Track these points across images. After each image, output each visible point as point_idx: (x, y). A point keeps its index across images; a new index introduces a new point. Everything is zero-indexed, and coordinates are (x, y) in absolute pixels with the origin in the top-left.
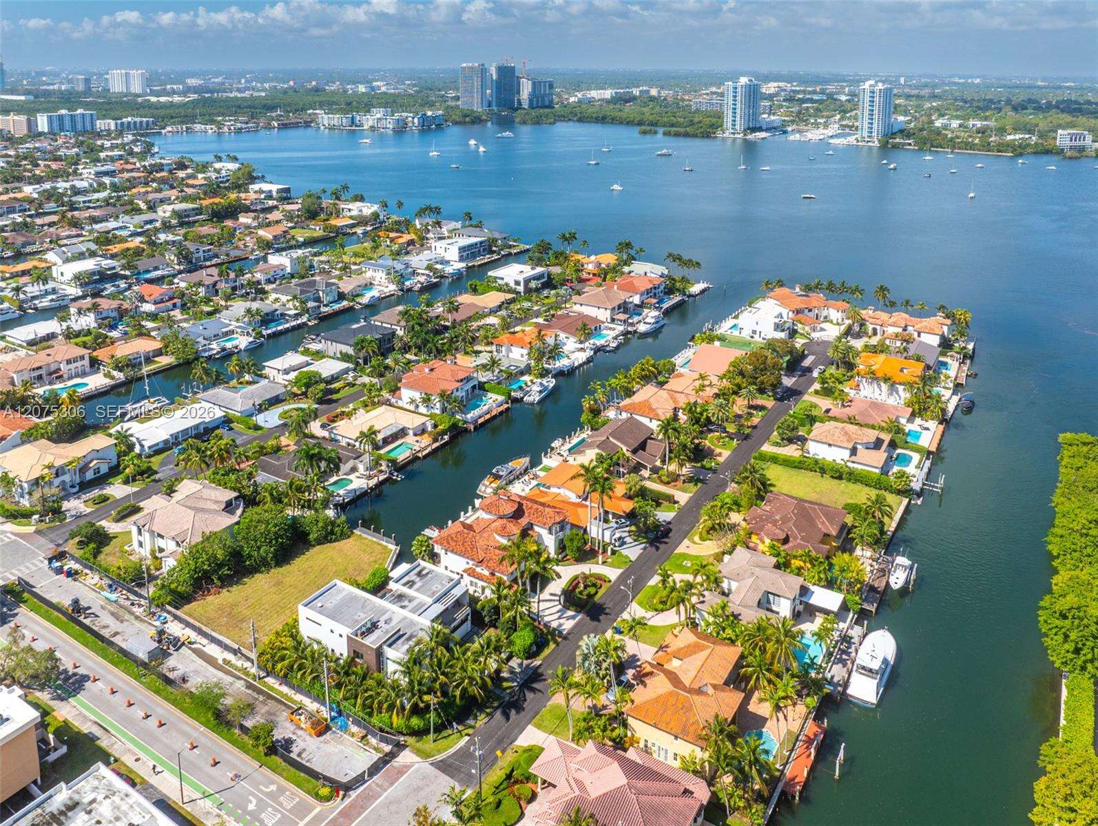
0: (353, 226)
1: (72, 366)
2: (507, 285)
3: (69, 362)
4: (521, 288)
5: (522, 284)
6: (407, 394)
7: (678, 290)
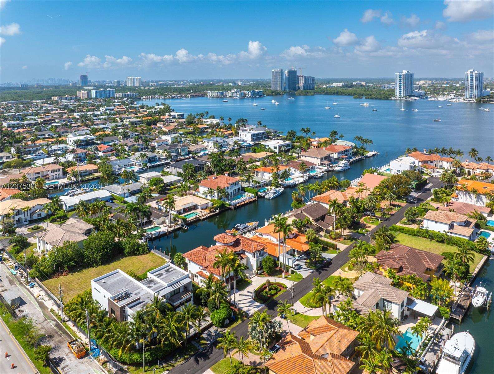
0: (207, 128)
1: (54, 174)
2: (270, 148)
3: (52, 172)
4: (277, 150)
5: (277, 148)
6: (202, 189)
7: (360, 154)
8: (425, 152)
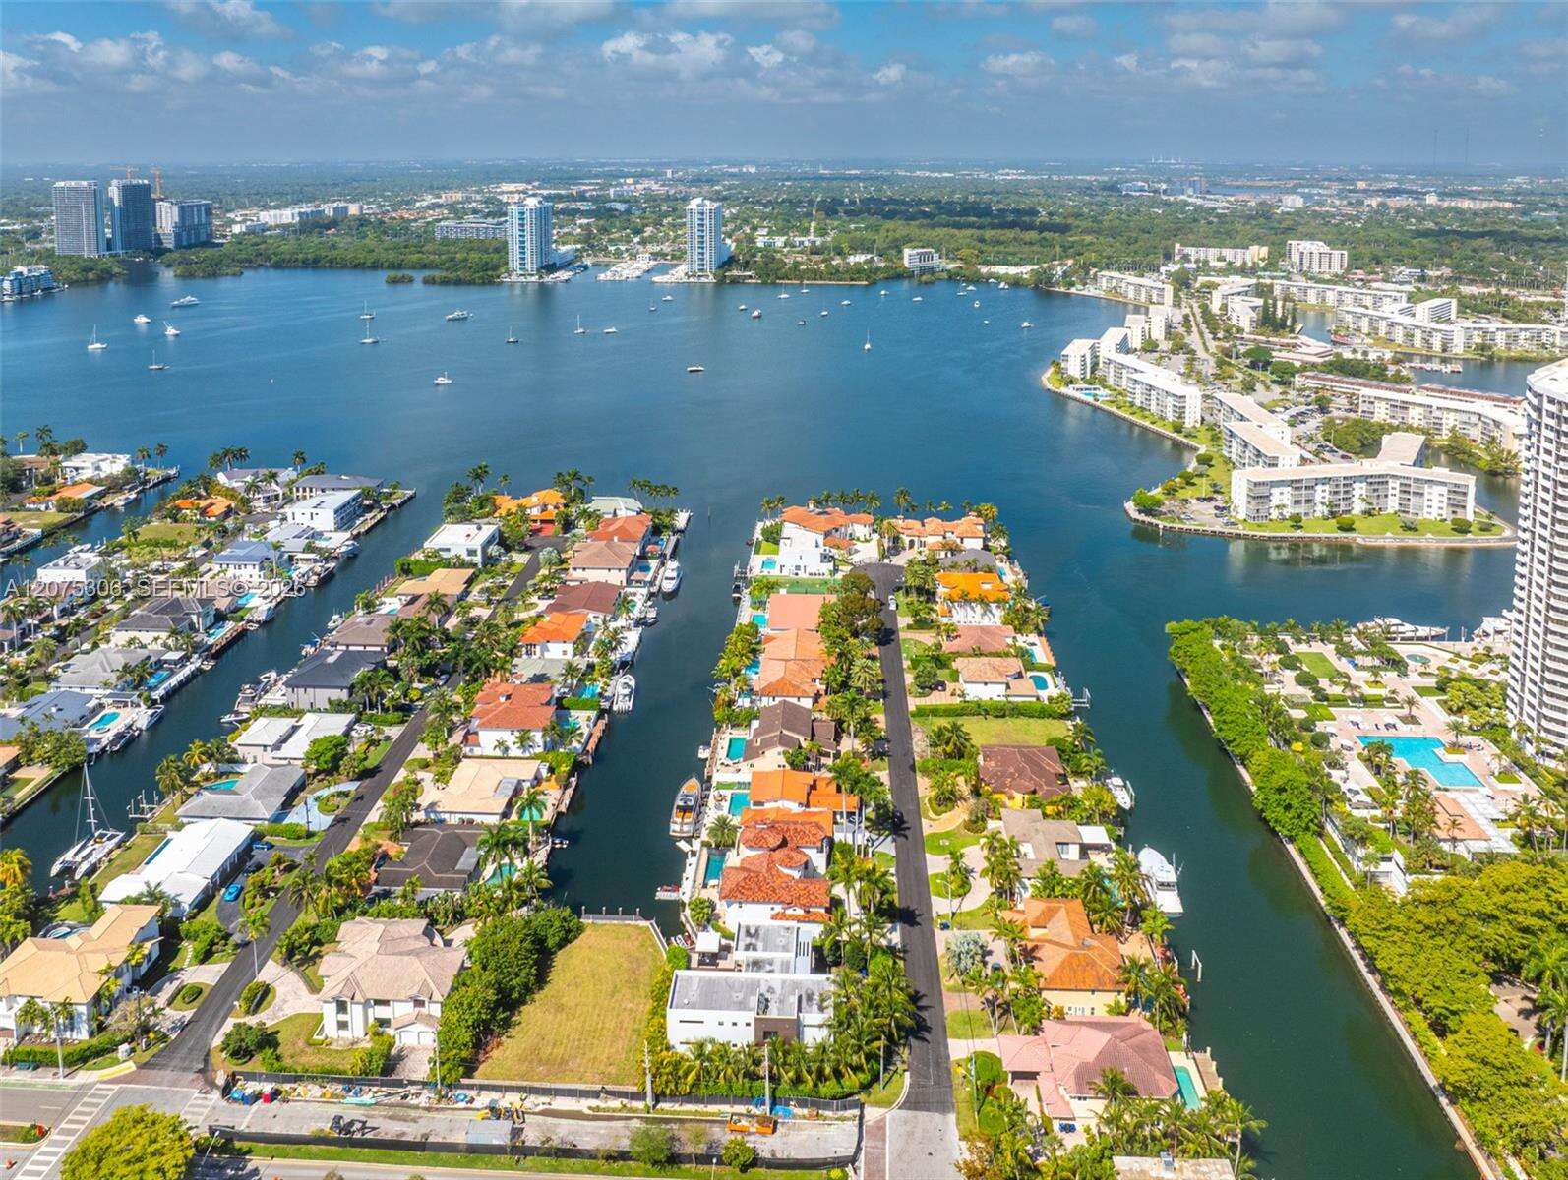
2: (458, 557)
4: (478, 559)
5: (479, 553)
6: (488, 739)
7: (666, 527)
8: (811, 507)
